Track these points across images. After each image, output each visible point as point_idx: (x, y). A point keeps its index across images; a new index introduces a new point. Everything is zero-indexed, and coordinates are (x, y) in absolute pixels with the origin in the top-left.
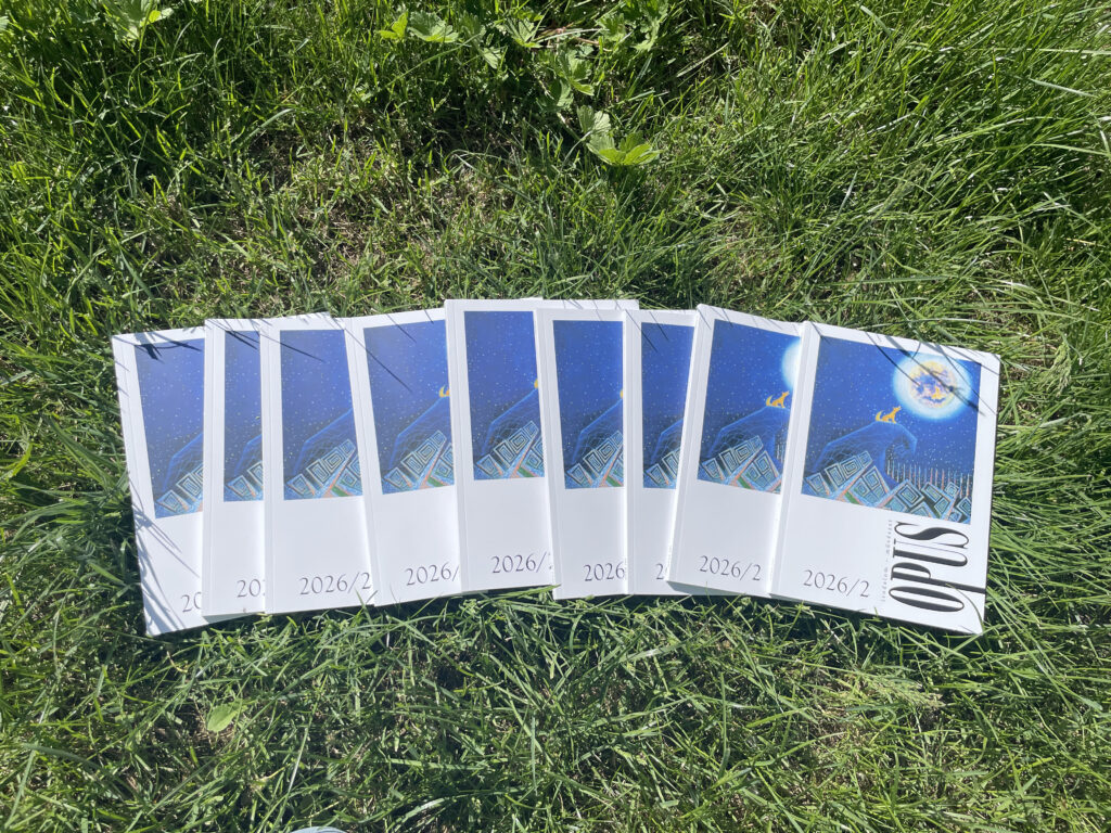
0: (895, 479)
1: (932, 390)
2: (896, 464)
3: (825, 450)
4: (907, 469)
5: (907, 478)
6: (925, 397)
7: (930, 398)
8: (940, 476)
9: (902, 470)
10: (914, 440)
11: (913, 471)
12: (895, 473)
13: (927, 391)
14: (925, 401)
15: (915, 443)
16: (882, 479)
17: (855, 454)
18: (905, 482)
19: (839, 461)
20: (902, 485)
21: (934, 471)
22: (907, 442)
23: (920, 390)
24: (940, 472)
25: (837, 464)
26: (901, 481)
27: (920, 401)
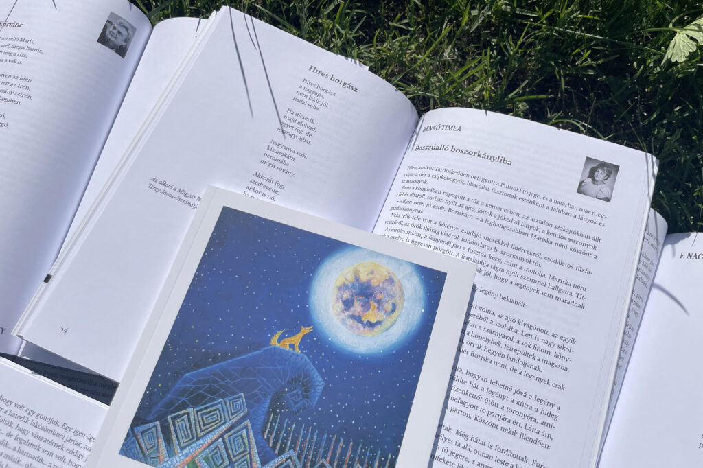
0: (274, 448)
1: (366, 306)
2: (282, 422)
3: (179, 385)
4: (297, 432)
5: (293, 448)
6: (353, 317)
7: (358, 319)
8: (344, 453)
9: (288, 432)
10: (320, 383)
11: (304, 437)
12: (277, 436)
13: (357, 308)
14: (350, 322)
15: (320, 389)
16: (254, 444)
17: (223, 396)
18: (286, 455)
19: (194, 405)
20: (282, 458)
21: (337, 441)
22: (307, 386)
23: (348, 304)
24: (346, 443)
25: (191, 410)
26: (282, 452)
27: (343, 321)
